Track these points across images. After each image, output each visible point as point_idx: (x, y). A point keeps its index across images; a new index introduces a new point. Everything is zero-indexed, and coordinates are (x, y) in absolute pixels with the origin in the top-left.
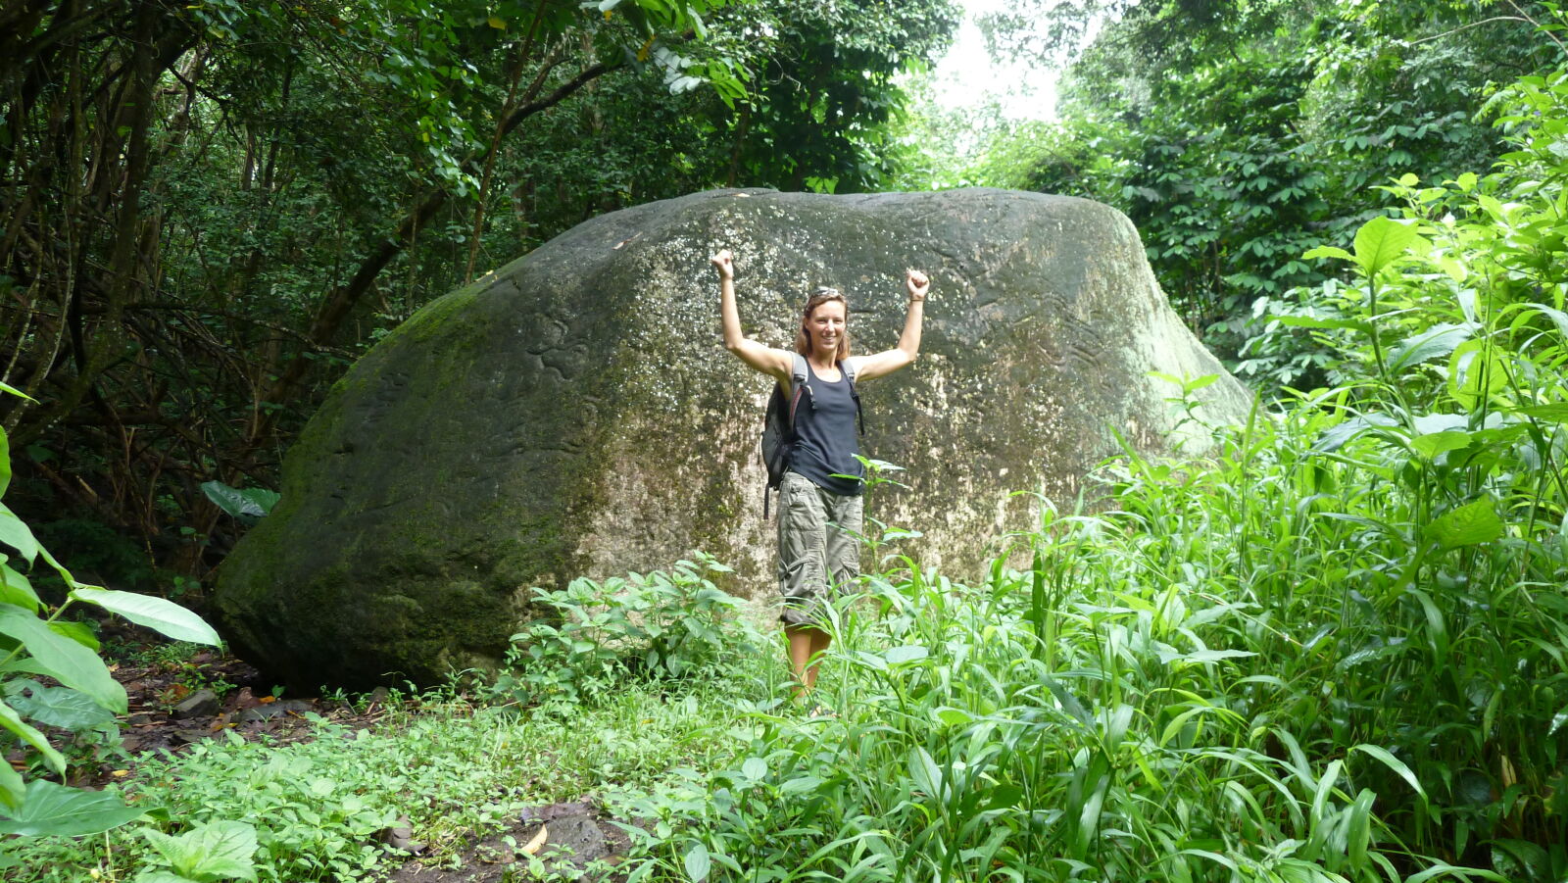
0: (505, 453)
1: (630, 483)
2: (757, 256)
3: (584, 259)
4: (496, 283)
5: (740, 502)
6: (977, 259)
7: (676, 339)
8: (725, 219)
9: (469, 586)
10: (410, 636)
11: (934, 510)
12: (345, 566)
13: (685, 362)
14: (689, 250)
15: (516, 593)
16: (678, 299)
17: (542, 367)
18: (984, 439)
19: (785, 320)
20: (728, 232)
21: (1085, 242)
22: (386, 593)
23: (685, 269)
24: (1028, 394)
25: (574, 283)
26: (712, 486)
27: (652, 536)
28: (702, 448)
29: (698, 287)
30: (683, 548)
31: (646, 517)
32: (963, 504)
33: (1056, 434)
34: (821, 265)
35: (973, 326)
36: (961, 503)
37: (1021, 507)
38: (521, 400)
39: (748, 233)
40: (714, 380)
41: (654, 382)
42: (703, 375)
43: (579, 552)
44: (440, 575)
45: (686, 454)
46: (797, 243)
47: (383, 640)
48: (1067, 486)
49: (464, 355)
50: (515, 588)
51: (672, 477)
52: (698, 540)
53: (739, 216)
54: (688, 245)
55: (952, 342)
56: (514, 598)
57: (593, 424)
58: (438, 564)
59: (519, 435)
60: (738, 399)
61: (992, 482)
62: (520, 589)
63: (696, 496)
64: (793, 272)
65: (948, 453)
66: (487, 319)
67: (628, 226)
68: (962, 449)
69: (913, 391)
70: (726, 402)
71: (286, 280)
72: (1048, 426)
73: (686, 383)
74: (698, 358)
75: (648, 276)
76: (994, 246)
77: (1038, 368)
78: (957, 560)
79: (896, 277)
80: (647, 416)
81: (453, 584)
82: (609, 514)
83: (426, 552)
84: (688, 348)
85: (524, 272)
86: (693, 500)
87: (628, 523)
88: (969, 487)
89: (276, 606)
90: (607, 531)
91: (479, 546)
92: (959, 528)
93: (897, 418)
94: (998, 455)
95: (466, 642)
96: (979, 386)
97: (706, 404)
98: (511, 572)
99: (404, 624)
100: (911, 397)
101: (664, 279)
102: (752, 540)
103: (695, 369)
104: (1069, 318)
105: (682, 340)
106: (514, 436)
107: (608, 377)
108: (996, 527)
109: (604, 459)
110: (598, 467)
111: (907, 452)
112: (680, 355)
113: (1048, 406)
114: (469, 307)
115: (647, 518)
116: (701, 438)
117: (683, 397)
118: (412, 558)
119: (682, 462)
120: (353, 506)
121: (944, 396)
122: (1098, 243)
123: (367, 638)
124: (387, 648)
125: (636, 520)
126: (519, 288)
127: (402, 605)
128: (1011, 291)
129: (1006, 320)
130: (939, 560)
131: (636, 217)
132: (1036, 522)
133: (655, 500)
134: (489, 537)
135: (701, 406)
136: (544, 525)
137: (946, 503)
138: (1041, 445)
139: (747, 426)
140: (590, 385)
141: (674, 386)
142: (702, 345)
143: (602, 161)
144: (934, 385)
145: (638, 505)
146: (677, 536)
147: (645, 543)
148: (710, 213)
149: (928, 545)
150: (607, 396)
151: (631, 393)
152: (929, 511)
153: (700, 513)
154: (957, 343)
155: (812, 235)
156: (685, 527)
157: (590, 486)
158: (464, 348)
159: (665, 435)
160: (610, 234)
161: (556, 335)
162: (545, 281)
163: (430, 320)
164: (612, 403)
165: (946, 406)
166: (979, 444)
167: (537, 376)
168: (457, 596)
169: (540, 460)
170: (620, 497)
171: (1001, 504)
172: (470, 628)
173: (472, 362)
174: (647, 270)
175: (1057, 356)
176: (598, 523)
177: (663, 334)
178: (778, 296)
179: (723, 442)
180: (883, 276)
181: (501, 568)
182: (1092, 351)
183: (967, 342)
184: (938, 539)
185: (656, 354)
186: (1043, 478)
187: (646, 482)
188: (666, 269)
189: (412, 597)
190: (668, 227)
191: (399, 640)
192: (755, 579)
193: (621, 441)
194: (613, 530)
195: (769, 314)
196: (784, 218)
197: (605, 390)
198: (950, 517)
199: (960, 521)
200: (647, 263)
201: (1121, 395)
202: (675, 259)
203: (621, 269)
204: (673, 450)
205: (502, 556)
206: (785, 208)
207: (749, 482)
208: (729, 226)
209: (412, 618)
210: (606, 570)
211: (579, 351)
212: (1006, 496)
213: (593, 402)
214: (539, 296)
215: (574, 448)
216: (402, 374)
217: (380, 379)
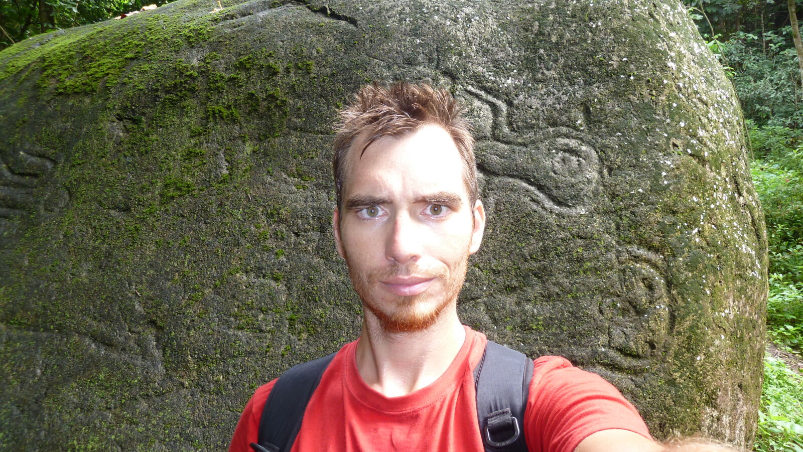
49: (219, 129)
66: (278, 65)
109: (699, 386)
150: (677, 251)
164: (691, 265)
193: (719, 345)
197: (666, 239)
213: (648, 261)
214: (417, 36)
215: (634, 362)
216: (28, 152)
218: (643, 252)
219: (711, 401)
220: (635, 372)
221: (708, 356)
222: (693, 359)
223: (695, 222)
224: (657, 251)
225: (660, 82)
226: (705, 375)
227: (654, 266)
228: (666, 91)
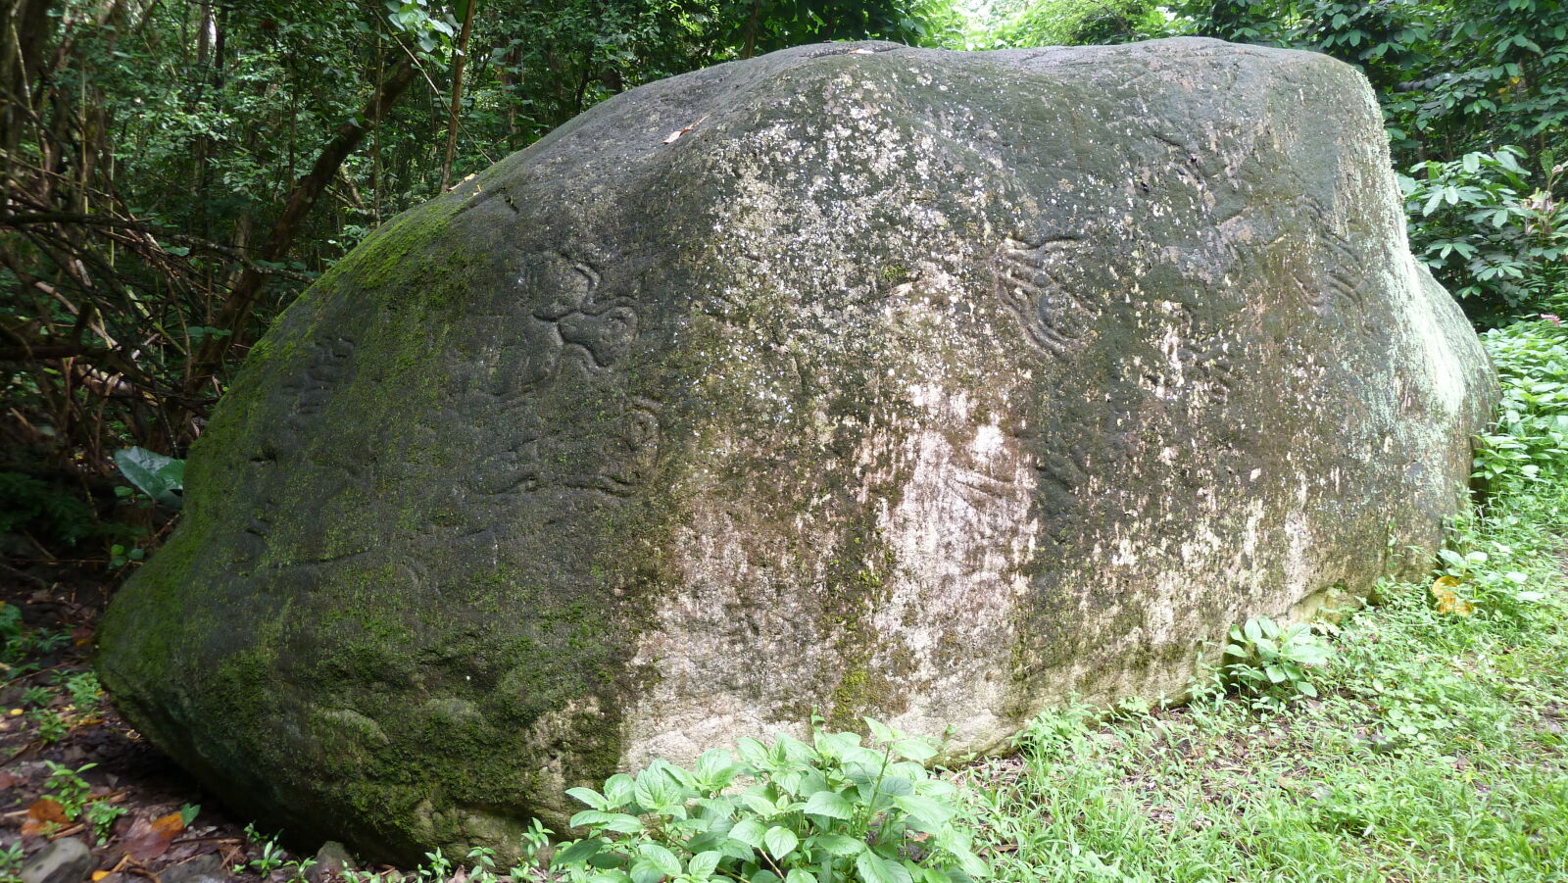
0: (506, 488)
1: (719, 547)
2: (902, 153)
3: (617, 161)
4: (479, 199)
5: (891, 561)
6: (1213, 147)
7: (784, 299)
8: (848, 90)
9: (458, 708)
10: (370, 777)
11: (1164, 542)
12: (266, 655)
13: (802, 338)
14: (794, 145)
15: (534, 726)
16: (785, 229)
17: (560, 343)
18: (1232, 427)
19: (953, 258)
20: (854, 112)
21: (1332, 117)
22: (328, 705)
23: (791, 176)
24: (1285, 353)
25: (605, 201)
26: (849, 541)
27: (756, 630)
28: (833, 482)
29: (815, 209)
30: (803, 644)
31: (746, 601)
32: (1203, 530)
33: (1318, 409)
34: (998, 163)
35: (1214, 253)
36: (1201, 527)
37: (1276, 522)
38: (527, 397)
39: (885, 113)
40: (849, 367)
41: (751, 374)
42: (832, 358)
43: (637, 661)
44: (412, 686)
45: (808, 493)
46: (956, 127)
47: (329, 779)
48: (1331, 484)
49: (434, 314)
50: (534, 719)
51: (788, 534)
52: (828, 629)
53: (869, 85)
54: (792, 136)
55: (1190, 281)
56: (533, 733)
57: (650, 447)
58: (406, 669)
59: (527, 458)
60: (887, 395)
61: (1241, 491)
62: (542, 721)
63: (825, 560)
64: (961, 178)
65: (1185, 454)
66: (468, 259)
67: (680, 104)
68: (1203, 446)
69: (1137, 361)
70: (869, 403)
71: (241, 168)
72: (1307, 398)
73: (804, 374)
74: (822, 330)
75: (732, 192)
76: (1233, 127)
77: (1294, 311)
78: (1194, 614)
79: (1108, 180)
80: (743, 434)
81: (433, 702)
82: (683, 598)
83: (387, 648)
84: (805, 313)
85: (522, 181)
86: (820, 567)
87: (717, 612)
88: (1211, 503)
89: (176, 695)
90: (682, 627)
91: (471, 646)
92: (1198, 565)
93: (1116, 405)
94: (1248, 450)
95: (457, 794)
96: (1225, 347)
97: (838, 408)
98: (526, 692)
99: (361, 757)
100: (1136, 372)
101: (759, 195)
102: (909, 619)
103: (819, 350)
104: (1325, 232)
105: (795, 301)
106: (520, 460)
107: (675, 366)
108: (1244, 556)
109: (673, 509)
110: (664, 521)
111: (1130, 457)
112: (793, 326)
113: (1307, 369)
114: (439, 238)
115: (746, 603)
116: (831, 465)
117: (802, 398)
118: (366, 657)
119: (801, 507)
120: (278, 554)
121: (1178, 366)
122: (1347, 118)
123: (306, 771)
124: (335, 789)
125: (729, 607)
126: (514, 208)
127: (355, 729)
128: (1260, 195)
129: (1256, 242)
130: (1169, 616)
131: (692, 90)
132: (1294, 543)
133: (759, 573)
134: (488, 632)
135: (830, 413)
136: (576, 616)
137: (1183, 530)
138: (1301, 429)
139: (902, 438)
140: (643, 379)
141: (784, 380)
142: (828, 308)
143: (600, 22)
144: (1165, 349)
145: (733, 582)
146: (795, 626)
147: (744, 640)
148: (822, 82)
149: (1155, 595)
150: (673, 399)
151: (713, 393)
152: (1158, 545)
153: (830, 587)
154: (1197, 282)
155: (977, 114)
156: (807, 610)
157: (651, 553)
158: (433, 305)
159: (773, 464)
160: (654, 117)
161: (580, 287)
162: (558, 195)
163: (383, 253)
164: (683, 412)
165: (1181, 381)
166: (1226, 436)
167: (552, 359)
168: (441, 724)
169: (564, 506)
170: (703, 571)
171: (1251, 523)
172: (463, 773)
173: (447, 328)
174: (729, 178)
175: (1315, 291)
176: (667, 615)
177: (763, 291)
178: (941, 220)
179: (865, 469)
180: (1091, 179)
181: (509, 685)
182: (1353, 280)
183: (1209, 280)
184: (1170, 586)
185: (752, 326)
186: (1303, 477)
187: (745, 544)
188: (760, 178)
189: (369, 715)
190: (756, 105)
191: (354, 780)
192: (913, 677)
193: (701, 478)
194: (691, 625)
195: (929, 249)
196: (932, 87)
197: (667, 389)
198: (1187, 550)
199: (1200, 554)
200: (728, 168)
201: (1386, 343)
202: (773, 160)
203: (683, 179)
204: (787, 489)
205: (510, 667)
206: (931, 70)
207: (904, 528)
208: (856, 103)
209: (372, 750)
210: (681, 688)
211: (622, 318)
212: (1257, 509)
213: (648, 409)
214: (548, 223)
215: (621, 487)
216: (344, 339)
217: (313, 345)
218: (647, 402)
219: (687, 520)
220: (624, 495)
221: (685, 485)
222: (668, 488)
223: (698, 374)
224: (659, 400)
225: (701, 247)
226: (679, 500)
227: (652, 412)
228: (705, 255)
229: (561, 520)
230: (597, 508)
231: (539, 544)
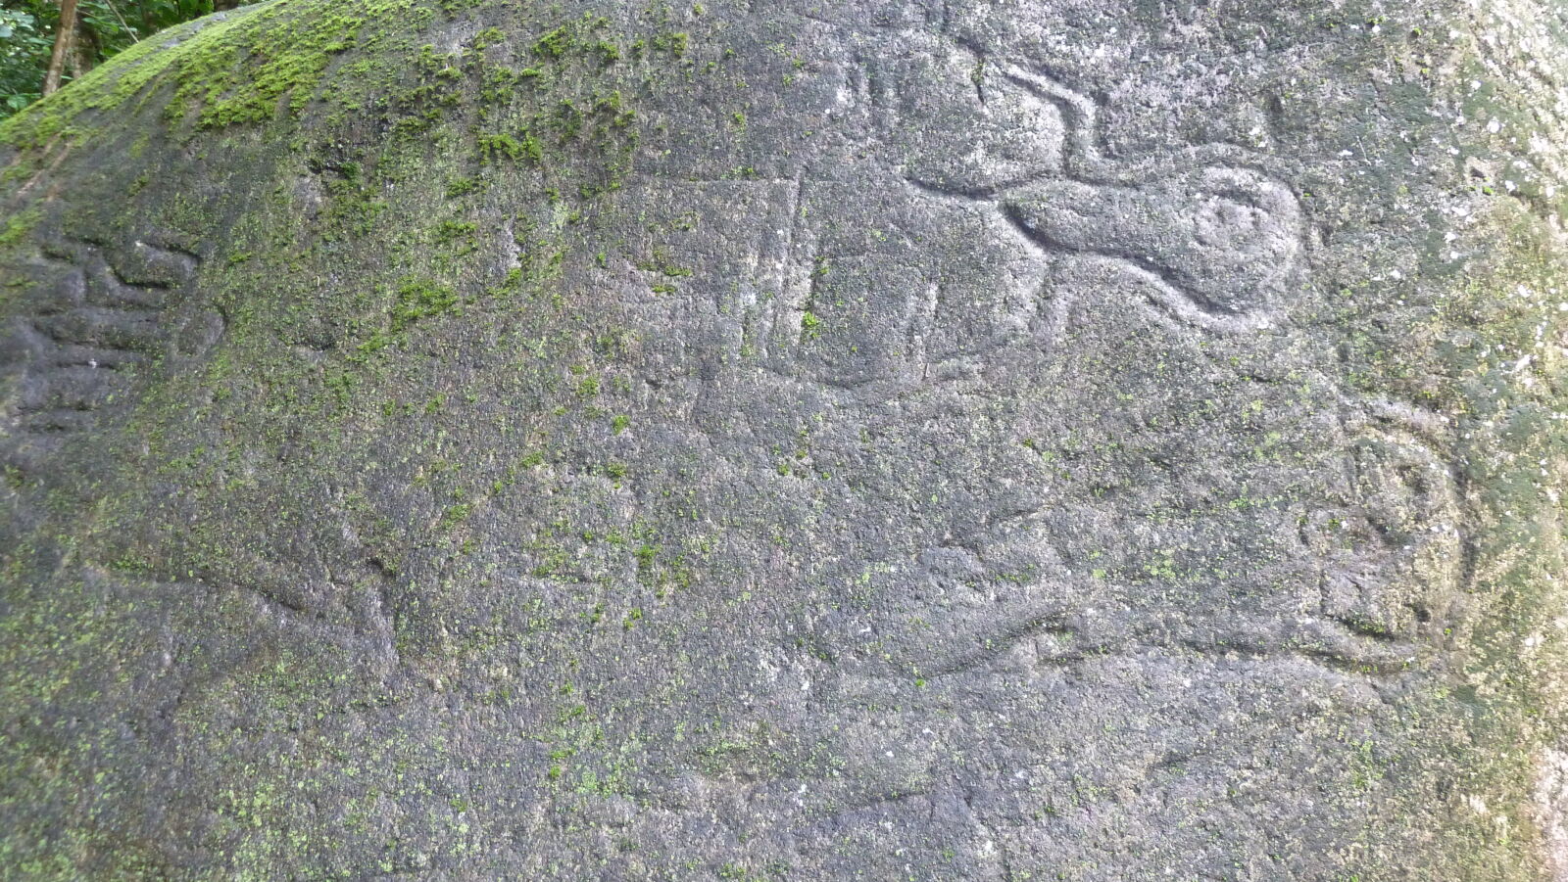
107: (1466, 318)
140: (1384, 350)
161: (1041, 122)
167: (1021, 292)
213: (1413, 429)
215: (1379, 649)
216: (151, 243)
217: (37, 258)
218: (1401, 410)
220: (1382, 670)
221: (1552, 638)
222: (1516, 643)
223: (1524, 342)
224: (1434, 406)
225: (1441, 34)
226: (1544, 679)
227: (1427, 438)
228: (1456, 55)
229: (1205, 753)
230: (1314, 710)
231: (1149, 835)
